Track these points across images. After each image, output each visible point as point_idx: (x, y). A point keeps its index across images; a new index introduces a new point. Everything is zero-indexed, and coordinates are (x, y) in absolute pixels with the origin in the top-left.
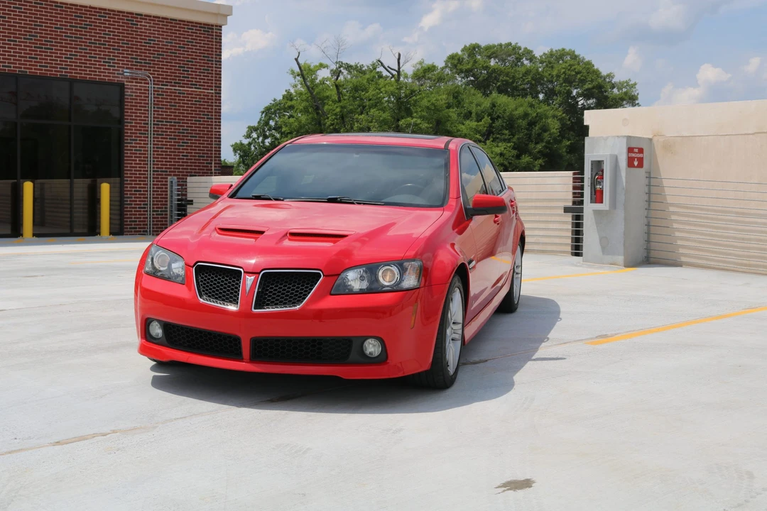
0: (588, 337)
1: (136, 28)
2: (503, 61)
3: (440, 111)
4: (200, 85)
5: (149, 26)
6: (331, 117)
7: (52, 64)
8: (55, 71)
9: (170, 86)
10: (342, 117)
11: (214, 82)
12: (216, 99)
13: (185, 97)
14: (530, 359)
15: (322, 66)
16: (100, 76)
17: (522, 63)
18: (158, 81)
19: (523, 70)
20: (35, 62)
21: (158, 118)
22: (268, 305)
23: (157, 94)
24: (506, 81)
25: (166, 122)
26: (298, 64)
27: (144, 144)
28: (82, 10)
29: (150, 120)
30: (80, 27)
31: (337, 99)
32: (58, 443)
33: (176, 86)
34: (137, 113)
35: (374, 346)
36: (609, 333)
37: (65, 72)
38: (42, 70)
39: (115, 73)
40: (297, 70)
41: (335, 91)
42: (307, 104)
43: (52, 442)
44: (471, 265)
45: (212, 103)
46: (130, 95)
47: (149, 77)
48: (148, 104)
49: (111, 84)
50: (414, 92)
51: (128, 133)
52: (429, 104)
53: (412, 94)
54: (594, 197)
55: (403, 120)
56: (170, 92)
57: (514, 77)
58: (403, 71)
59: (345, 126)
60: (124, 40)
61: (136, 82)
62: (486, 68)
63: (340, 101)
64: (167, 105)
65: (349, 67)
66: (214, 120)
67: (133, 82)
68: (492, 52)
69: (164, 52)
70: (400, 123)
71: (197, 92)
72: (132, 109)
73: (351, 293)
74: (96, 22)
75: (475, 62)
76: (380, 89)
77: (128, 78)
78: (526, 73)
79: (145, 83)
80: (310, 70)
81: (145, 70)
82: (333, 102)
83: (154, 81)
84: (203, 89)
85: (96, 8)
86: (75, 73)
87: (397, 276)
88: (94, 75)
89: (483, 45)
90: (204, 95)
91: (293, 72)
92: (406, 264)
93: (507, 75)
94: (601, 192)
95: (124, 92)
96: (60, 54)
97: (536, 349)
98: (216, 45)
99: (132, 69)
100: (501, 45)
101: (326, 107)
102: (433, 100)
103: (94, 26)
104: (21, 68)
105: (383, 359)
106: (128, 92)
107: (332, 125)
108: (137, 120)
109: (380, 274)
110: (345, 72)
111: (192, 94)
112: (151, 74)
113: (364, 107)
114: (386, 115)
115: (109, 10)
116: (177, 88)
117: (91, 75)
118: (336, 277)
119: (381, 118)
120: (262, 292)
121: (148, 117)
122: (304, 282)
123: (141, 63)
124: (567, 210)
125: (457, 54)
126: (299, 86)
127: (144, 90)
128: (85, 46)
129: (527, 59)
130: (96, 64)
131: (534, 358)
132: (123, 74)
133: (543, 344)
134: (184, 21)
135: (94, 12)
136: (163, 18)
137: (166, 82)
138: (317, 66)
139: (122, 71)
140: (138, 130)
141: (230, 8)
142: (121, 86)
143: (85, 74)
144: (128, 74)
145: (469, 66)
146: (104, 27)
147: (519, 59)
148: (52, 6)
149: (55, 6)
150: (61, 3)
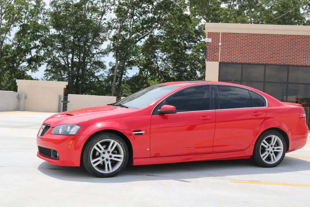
7: (279, 59)
8: (281, 62)
16: (301, 63)
20: (272, 59)
28: (294, 37)
30: (292, 44)
37: (285, 62)
38: (275, 62)
39: (308, 62)
44: (135, 133)
49: (306, 66)
85: (300, 36)
86: (290, 63)
92: (74, 126)
96: (283, 55)
103: (299, 43)
104: (266, 62)
117: (297, 63)
128: (294, 51)
130: (299, 59)
143: (294, 63)
146: (304, 43)
148: (280, 36)
149: (282, 37)
150: (284, 35)
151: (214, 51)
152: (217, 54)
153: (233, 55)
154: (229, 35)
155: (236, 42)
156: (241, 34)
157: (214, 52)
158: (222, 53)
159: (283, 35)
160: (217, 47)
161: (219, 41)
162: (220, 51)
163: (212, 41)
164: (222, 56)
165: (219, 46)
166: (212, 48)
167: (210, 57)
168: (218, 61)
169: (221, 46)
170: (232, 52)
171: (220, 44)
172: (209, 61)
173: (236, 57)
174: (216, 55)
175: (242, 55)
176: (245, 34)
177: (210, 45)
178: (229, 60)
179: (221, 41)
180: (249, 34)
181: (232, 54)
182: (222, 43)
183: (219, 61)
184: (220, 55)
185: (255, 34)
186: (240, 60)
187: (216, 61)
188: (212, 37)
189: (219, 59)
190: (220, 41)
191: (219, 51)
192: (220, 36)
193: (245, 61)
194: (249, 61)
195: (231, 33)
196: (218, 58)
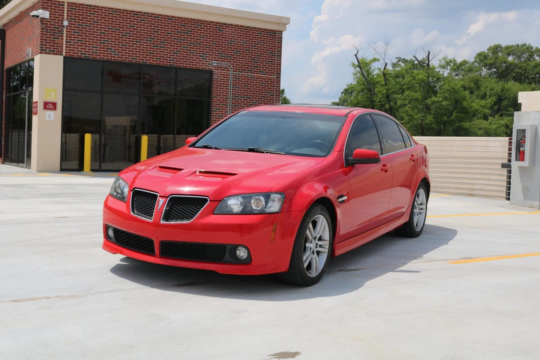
0: (455, 258)
1: (222, 33)
2: (519, 57)
3: (457, 93)
4: (265, 72)
5: (231, 32)
6: (380, 96)
7: (164, 57)
8: (166, 62)
9: (245, 72)
10: (388, 97)
11: (275, 70)
12: (276, 82)
13: (255, 80)
14: (393, 270)
15: (375, 60)
16: (197, 65)
17: (534, 59)
18: (236, 69)
19: (533, 64)
20: (153, 56)
21: (236, 94)
22: (172, 219)
23: (236, 78)
24: (520, 73)
25: (241, 97)
26: (357, 58)
27: (225, 112)
28: (185, 21)
29: (230, 95)
30: (184, 33)
31: (384, 83)
32: (16, 301)
33: (248, 73)
34: (221, 91)
35: (244, 252)
36: (474, 256)
37: (173, 63)
38: (157, 61)
39: (206, 64)
40: (357, 63)
41: (383, 78)
42: (364, 87)
43: (12, 300)
44: (340, 200)
45: (274, 84)
46: (216, 79)
47: (230, 66)
48: (229, 85)
49: (203, 71)
50: (440, 79)
51: (214, 104)
52: (449, 88)
53: (438, 80)
54: (518, 156)
55: (429, 100)
56: (245, 77)
57: (525, 70)
58: (432, 64)
59: (389, 103)
60: (213, 41)
61: (221, 70)
62: (505, 62)
63: (386, 85)
64: (242, 86)
65: (405, 61)
66: (275, 97)
67: (218, 70)
68: (510, 50)
69: (241, 49)
70: (427, 101)
71: (263, 77)
72: (218, 88)
73: (232, 213)
74: (195, 29)
75: (496, 58)
76: (414, 77)
77: (215, 67)
78: (535, 66)
79: (227, 71)
80: (366, 63)
81: (227, 61)
82: (381, 85)
83: (233, 69)
84: (268, 75)
85: (195, 20)
86: (179, 63)
87: (264, 203)
88: (192, 65)
89: (503, 45)
90: (268, 79)
91: (353, 65)
92: (272, 196)
93: (521, 68)
94: (524, 152)
95: (212, 76)
96: (170, 50)
97: (405, 264)
98: (278, 45)
99: (219, 60)
100: (518, 46)
101: (376, 90)
102: (452, 85)
103: (194, 32)
104: (143, 60)
105: (248, 261)
106: (215, 77)
107: (380, 101)
108: (220, 95)
109: (253, 201)
110: (403, 65)
111: (260, 78)
112: (231, 64)
113: (403, 89)
114: (418, 95)
115: (204, 21)
116: (249, 74)
117: (190, 64)
118: (219, 202)
119: (414, 98)
120: (169, 210)
121: (228, 94)
122: (197, 204)
123: (225, 56)
124: (503, 166)
125: (484, 52)
126: (358, 74)
127: (227, 75)
128: (187, 45)
129: (538, 56)
130: (194, 58)
131: (397, 270)
132: (212, 64)
133: (415, 261)
134: (256, 28)
135: (194, 22)
136: (241, 26)
137: (242, 70)
138: (371, 60)
139: (212, 62)
140: (221, 102)
141: (289, 19)
142: (211, 73)
143: (186, 64)
144: (215, 64)
145: (492, 61)
146: (200, 32)
147: (531, 56)
148: (166, 18)
149: (168, 19)
150: (172, 17)
151: (55, 35)
152: (60, 41)
153: (89, 44)
154: (80, 7)
155: (93, 22)
156: (101, 7)
157: (53, 38)
158: (70, 39)
159: (169, 16)
160: (59, 28)
161: (63, 18)
162: (65, 35)
163: (50, 17)
164: (69, 45)
165: (63, 26)
166: (49, 30)
167: (47, 45)
168: (61, 55)
169: (67, 26)
170: (86, 39)
171: (66, 23)
172: (46, 53)
173: (93, 50)
174: (58, 44)
175: (103, 46)
176: (109, 8)
177: (47, 24)
178: (81, 54)
179: (67, 18)
180: (116, 9)
181: (86, 44)
182: (69, 21)
183: (64, 55)
184: (64, 43)
185: (125, 10)
186: (101, 56)
187: (58, 54)
188: (50, 9)
189: (64, 51)
190: (65, 17)
191: (63, 36)
192: (64, 8)
193: (108, 56)
194: (115, 57)
195: (83, 5)
196: (62, 49)
